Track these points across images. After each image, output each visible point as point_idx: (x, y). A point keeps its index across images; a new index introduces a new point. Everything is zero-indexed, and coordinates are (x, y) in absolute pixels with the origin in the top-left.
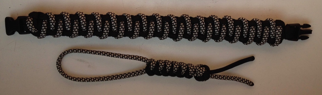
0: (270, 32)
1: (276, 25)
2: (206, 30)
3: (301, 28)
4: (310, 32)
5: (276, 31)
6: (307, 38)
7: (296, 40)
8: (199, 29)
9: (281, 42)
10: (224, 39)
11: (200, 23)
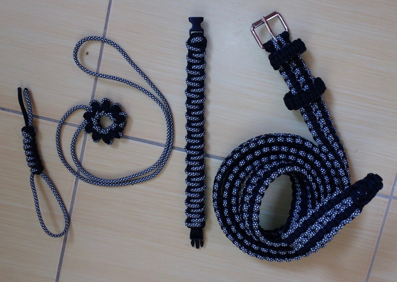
0: (196, 218)
1: (201, 222)
2: (194, 171)
3: (200, 241)
4: (198, 247)
5: (197, 223)
6: (193, 246)
7: (191, 238)
8: (195, 166)
9: (189, 227)
10: (188, 185)
11: (199, 167)
